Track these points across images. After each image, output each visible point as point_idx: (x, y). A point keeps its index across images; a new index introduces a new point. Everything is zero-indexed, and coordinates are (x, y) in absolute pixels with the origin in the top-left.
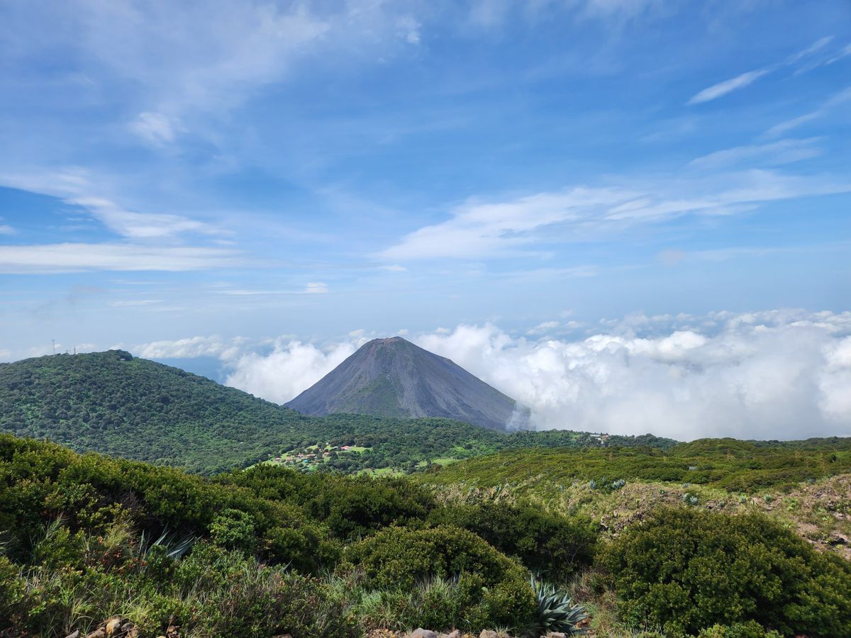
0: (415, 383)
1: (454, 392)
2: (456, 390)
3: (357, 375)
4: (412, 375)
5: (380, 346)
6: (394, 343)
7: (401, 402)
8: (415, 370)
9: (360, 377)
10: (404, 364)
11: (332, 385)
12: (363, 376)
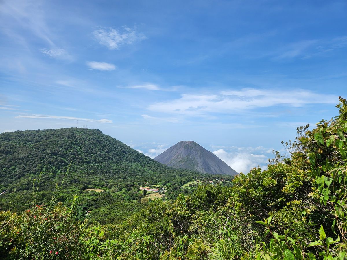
0: (202, 161)
1: (218, 166)
2: (218, 165)
3: (177, 155)
4: (200, 157)
5: (186, 144)
6: (192, 143)
7: (197, 168)
8: (201, 155)
9: (178, 156)
10: (197, 152)
11: (166, 158)
12: (179, 155)
